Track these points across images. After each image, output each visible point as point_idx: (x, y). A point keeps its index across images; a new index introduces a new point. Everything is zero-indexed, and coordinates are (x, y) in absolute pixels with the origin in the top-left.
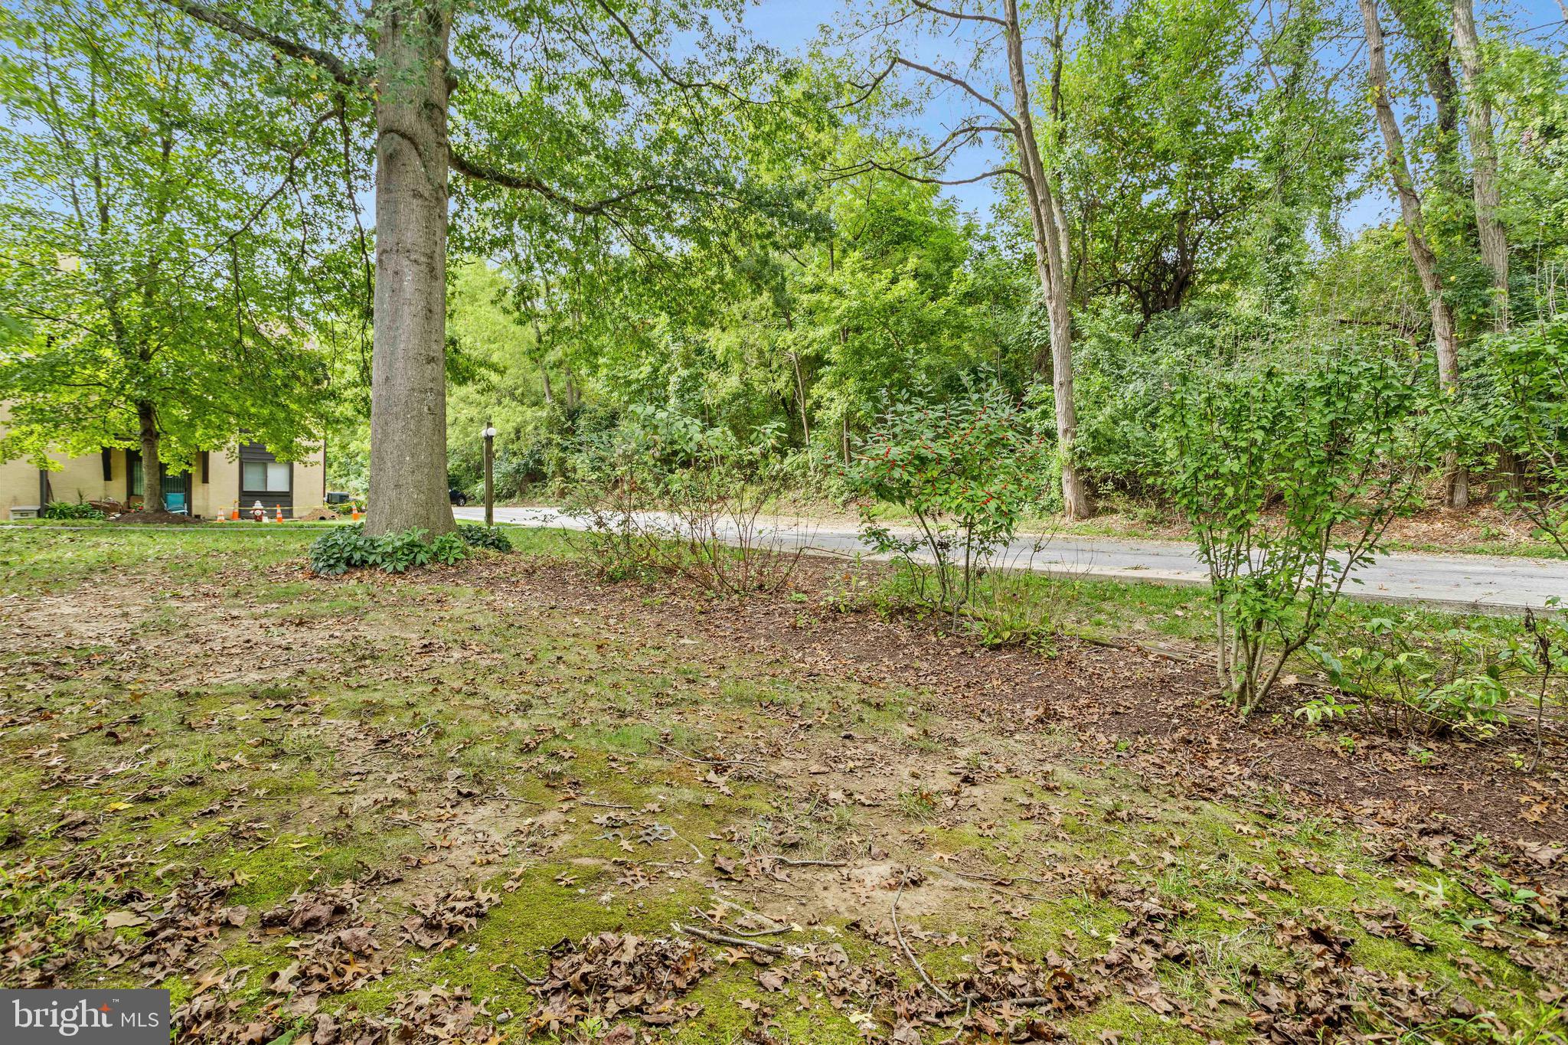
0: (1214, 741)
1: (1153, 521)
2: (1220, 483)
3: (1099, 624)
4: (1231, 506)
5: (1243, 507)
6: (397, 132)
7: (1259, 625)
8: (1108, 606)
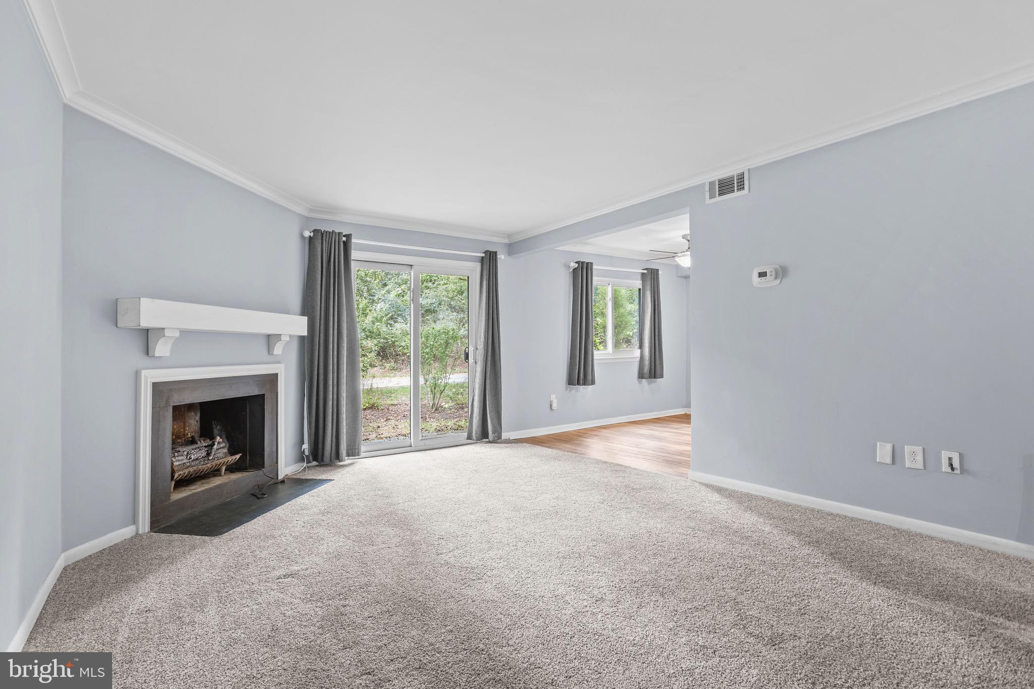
0: (427, 416)
1: (393, 369)
2: (424, 354)
3: (392, 400)
4: (427, 360)
5: (430, 360)
7: (435, 389)
8: (393, 395)
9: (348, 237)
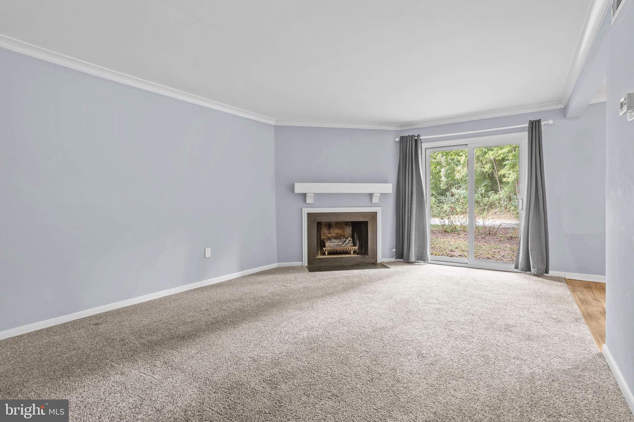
9: (418, 136)
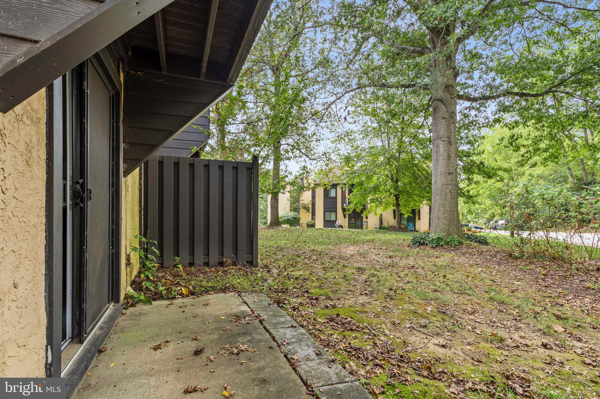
6: (436, 100)
